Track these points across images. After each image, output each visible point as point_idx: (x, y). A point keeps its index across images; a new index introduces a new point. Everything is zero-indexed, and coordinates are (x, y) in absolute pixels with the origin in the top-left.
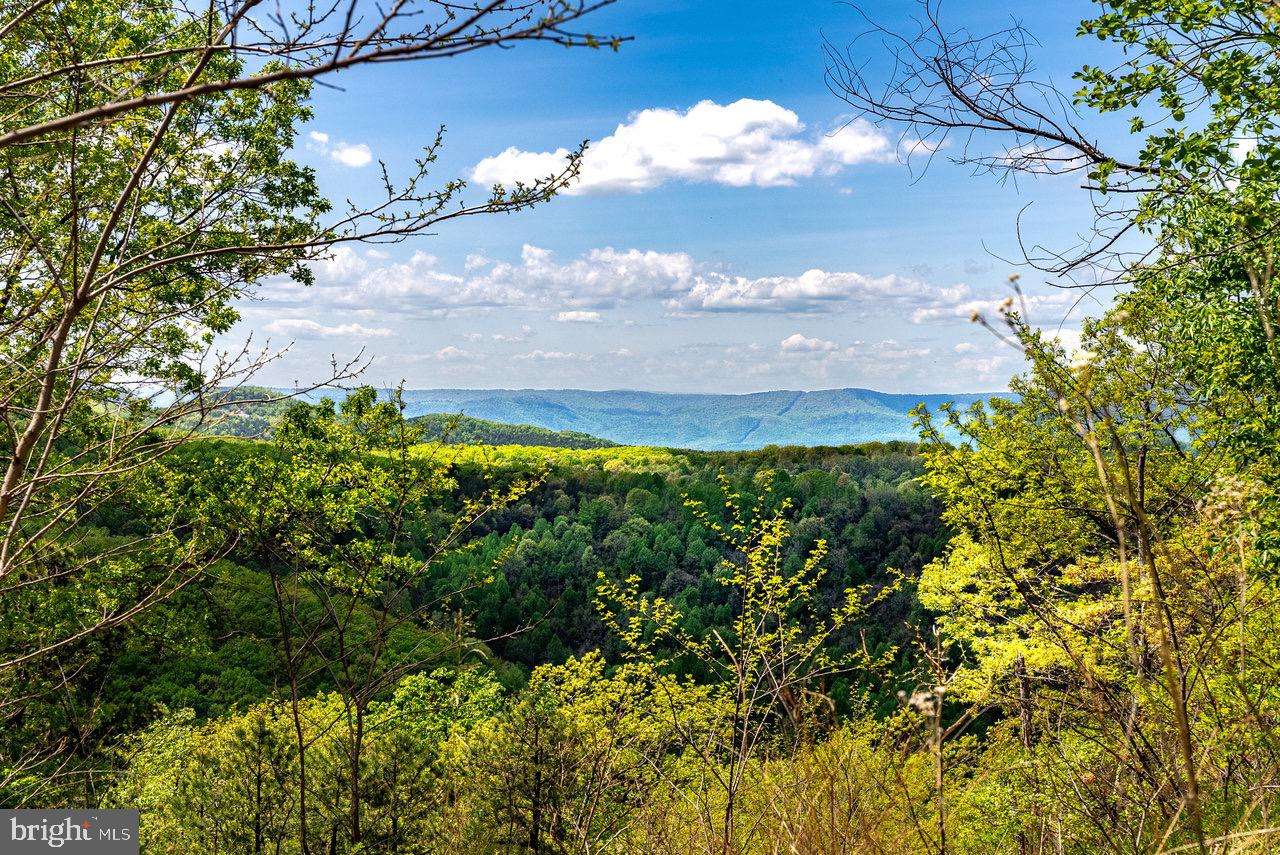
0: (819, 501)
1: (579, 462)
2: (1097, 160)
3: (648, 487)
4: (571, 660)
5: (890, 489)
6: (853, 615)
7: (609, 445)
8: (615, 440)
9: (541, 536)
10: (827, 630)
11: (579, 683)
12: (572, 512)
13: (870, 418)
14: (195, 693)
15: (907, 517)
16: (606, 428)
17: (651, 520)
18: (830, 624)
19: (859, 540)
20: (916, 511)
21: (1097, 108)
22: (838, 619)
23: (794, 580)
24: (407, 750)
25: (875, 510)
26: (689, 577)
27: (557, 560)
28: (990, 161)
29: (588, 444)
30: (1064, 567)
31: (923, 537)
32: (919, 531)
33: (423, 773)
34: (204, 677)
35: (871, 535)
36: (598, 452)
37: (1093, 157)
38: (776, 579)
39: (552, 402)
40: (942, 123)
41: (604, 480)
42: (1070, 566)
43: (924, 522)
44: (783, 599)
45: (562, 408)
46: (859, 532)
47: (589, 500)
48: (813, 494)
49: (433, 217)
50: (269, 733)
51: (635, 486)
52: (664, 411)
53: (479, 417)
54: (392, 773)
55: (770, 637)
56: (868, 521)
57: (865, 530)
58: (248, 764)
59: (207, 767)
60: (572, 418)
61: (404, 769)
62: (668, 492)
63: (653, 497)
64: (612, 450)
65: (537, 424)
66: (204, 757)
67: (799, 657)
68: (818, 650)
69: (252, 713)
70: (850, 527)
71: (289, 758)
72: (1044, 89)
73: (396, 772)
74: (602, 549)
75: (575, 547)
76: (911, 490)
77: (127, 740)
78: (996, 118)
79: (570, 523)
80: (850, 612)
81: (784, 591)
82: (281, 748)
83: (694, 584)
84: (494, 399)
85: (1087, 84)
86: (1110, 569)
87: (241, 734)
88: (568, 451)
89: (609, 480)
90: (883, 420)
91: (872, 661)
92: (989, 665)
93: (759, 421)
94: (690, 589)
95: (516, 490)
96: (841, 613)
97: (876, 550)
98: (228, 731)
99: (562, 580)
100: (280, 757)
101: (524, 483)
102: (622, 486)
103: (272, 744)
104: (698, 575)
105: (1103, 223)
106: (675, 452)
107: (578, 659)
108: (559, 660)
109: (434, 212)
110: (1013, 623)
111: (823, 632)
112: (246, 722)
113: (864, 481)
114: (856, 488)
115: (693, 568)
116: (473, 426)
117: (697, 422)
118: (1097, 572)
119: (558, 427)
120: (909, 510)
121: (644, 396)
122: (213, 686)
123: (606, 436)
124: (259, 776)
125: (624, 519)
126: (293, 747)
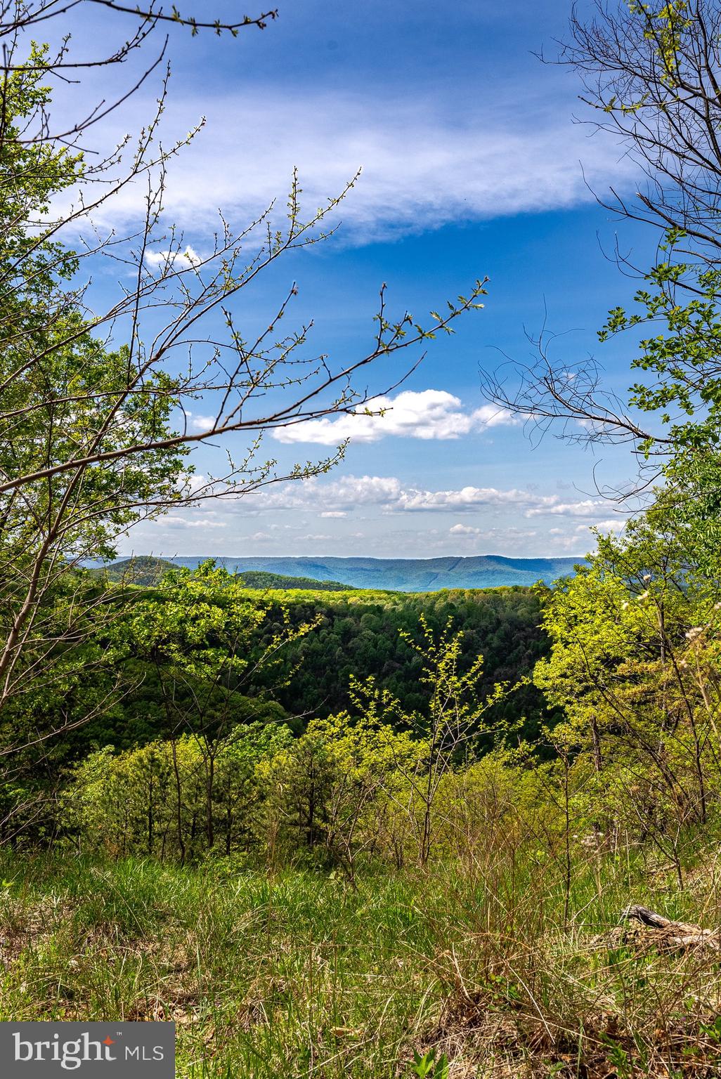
0: (472, 621)
1: (334, 599)
2: (640, 436)
3: (374, 613)
4: (331, 717)
5: (513, 613)
6: (499, 699)
7: (351, 589)
8: (355, 586)
9: (312, 641)
10: (483, 708)
11: (336, 730)
12: (330, 627)
13: (501, 572)
14: (113, 733)
15: (523, 630)
16: (349, 579)
17: (375, 632)
18: (485, 703)
19: (496, 642)
20: (528, 626)
21: (643, 409)
22: (490, 702)
23: (464, 679)
24: (236, 769)
25: (505, 626)
26: (397, 665)
27: (322, 655)
28: (578, 437)
29: (339, 588)
30: (618, 665)
31: (532, 641)
32: (530, 637)
33: (246, 783)
34: (118, 724)
35: (502, 640)
36: (345, 592)
37: (638, 434)
38: (454, 678)
39: (319, 564)
40: (549, 415)
41: (348, 609)
42: (622, 664)
43: (533, 632)
44: (457, 689)
45: (324, 567)
46: (495, 638)
47: (339, 620)
48: (469, 617)
49: (259, 484)
50: (157, 759)
51: (366, 612)
52: (383, 569)
53: (276, 573)
54: (228, 783)
55: (450, 711)
56: (500, 632)
57: (499, 637)
58: (144, 778)
59: (121, 780)
60: (330, 573)
61: (234, 781)
62: (385, 616)
63: (376, 618)
64: (353, 591)
65: (310, 577)
66: (119, 774)
67: (467, 723)
68: (478, 720)
69: (148, 748)
70: (490, 635)
71: (169, 774)
72: (609, 395)
73: (230, 782)
74: (347, 649)
75: (332, 648)
76: (526, 614)
77: (76, 765)
78: (580, 412)
79: (329, 634)
80: (497, 697)
81: (458, 685)
82: (164, 769)
83: (400, 669)
84: (285, 563)
85: (636, 394)
86: (645, 666)
87: (141, 760)
88: (327, 592)
89: (351, 609)
90: (508, 573)
91: (510, 726)
92: (575, 721)
93: (438, 574)
94: (398, 672)
95: (303, 630)
96: (492, 698)
97: (505, 648)
98: (133, 758)
99: (324, 667)
100: (163, 774)
101: (307, 626)
102: (358, 612)
103: (159, 766)
104: (403, 664)
105: (644, 472)
106: (389, 593)
107: (335, 716)
108: (324, 717)
109: (259, 481)
110: (588, 696)
111: (481, 709)
112: (142, 753)
113: (498, 609)
114: (494, 613)
115: (401, 660)
116: (273, 578)
117: (401, 576)
118: (637, 667)
119: (322, 578)
120: (524, 626)
121: (371, 560)
122: (123, 729)
123: (350, 584)
124: (151, 785)
125: (361, 631)
126: (170, 768)
